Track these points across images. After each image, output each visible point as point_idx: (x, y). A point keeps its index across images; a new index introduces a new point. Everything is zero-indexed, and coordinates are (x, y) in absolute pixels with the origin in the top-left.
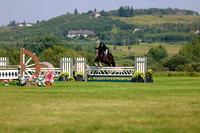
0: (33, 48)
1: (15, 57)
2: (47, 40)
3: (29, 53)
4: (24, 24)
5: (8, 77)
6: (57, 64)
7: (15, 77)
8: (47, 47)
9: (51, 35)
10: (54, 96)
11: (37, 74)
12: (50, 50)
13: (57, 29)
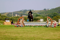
0: (50, 16)
1: (45, 19)
2: (55, 14)
3: (49, 18)
4: (48, 9)
5: (43, 25)
6: (58, 21)
7: (45, 25)
8: (54, 16)
9: (56, 13)
10: (57, 30)
11: (52, 24)
12: (55, 17)
13: (58, 11)
